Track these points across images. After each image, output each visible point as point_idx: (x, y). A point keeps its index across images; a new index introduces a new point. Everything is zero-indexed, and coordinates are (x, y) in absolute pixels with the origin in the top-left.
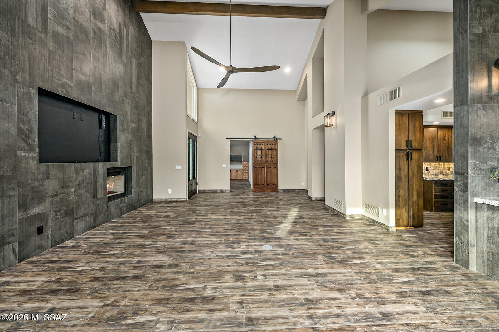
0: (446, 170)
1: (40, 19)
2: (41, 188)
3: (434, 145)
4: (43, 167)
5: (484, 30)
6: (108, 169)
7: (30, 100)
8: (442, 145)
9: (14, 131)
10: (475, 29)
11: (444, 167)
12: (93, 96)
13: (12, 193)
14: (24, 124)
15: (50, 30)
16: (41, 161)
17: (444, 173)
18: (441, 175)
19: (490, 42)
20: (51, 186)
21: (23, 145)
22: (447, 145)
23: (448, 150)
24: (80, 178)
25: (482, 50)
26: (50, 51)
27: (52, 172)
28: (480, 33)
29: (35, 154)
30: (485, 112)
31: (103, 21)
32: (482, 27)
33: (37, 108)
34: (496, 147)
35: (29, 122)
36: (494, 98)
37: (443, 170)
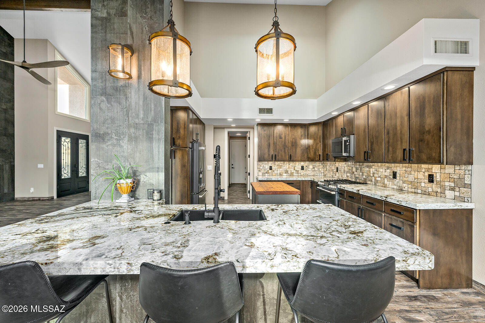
0: (291, 170)
3: (269, 143)
5: (108, 13)
8: (278, 143)
10: (98, 12)
11: (290, 166)
17: (289, 172)
18: (286, 174)
19: (116, 27)
22: (283, 143)
23: (285, 149)
25: (105, 36)
28: (104, 17)
30: (109, 106)
32: (106, 10)
34: (122, 144)
36: (120, 89)
37: (288, 170)
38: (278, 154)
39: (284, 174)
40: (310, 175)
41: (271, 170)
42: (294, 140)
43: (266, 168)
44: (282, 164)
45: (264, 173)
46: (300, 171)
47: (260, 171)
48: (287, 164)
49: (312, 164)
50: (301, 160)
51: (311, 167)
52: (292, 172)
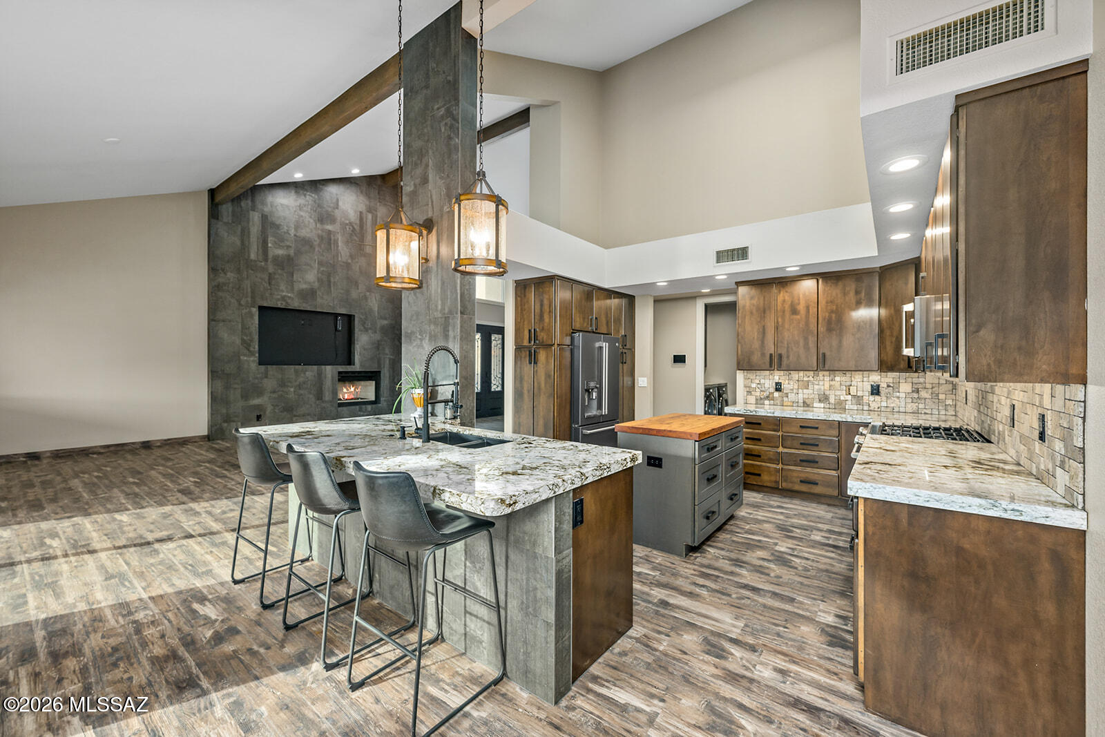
0: (838, 393)
1: (261, 251)
2: (260, 385)
3: (764, 327)
4: (263, 368)
6: (340, 373)
7: (252, 316)
8: (786, 326)
9: (238, 341)
11: (832, 383)
12: (319, 300)
13: (236, 386)
14: (247, 336)
15: (271, 254)
16: (261, 363)
17: (832, 400)
18: (822, 405)
20: (269, 384)
21: (246, 351)
22: (802, 325)
24: (301, 380)
26: (270, 274)
27: (270, 373)
29: (256, 358)
31: (333, 220)
33: (257, 322)
35: (250, 334)
37: (827, 393)
38: (788, 351)
39: (815, 405)
40: (902, 410)
41: (780, 393)
42: (834, 315)
43: (767, 386)
44: (811, 378)
45: (761, 399)
46: (868, 398)
47: (750, 392)
48: (827, 379)
49: (910, 380)
50: (856, 366)
51: (905, 387)
52: (842, 398)
